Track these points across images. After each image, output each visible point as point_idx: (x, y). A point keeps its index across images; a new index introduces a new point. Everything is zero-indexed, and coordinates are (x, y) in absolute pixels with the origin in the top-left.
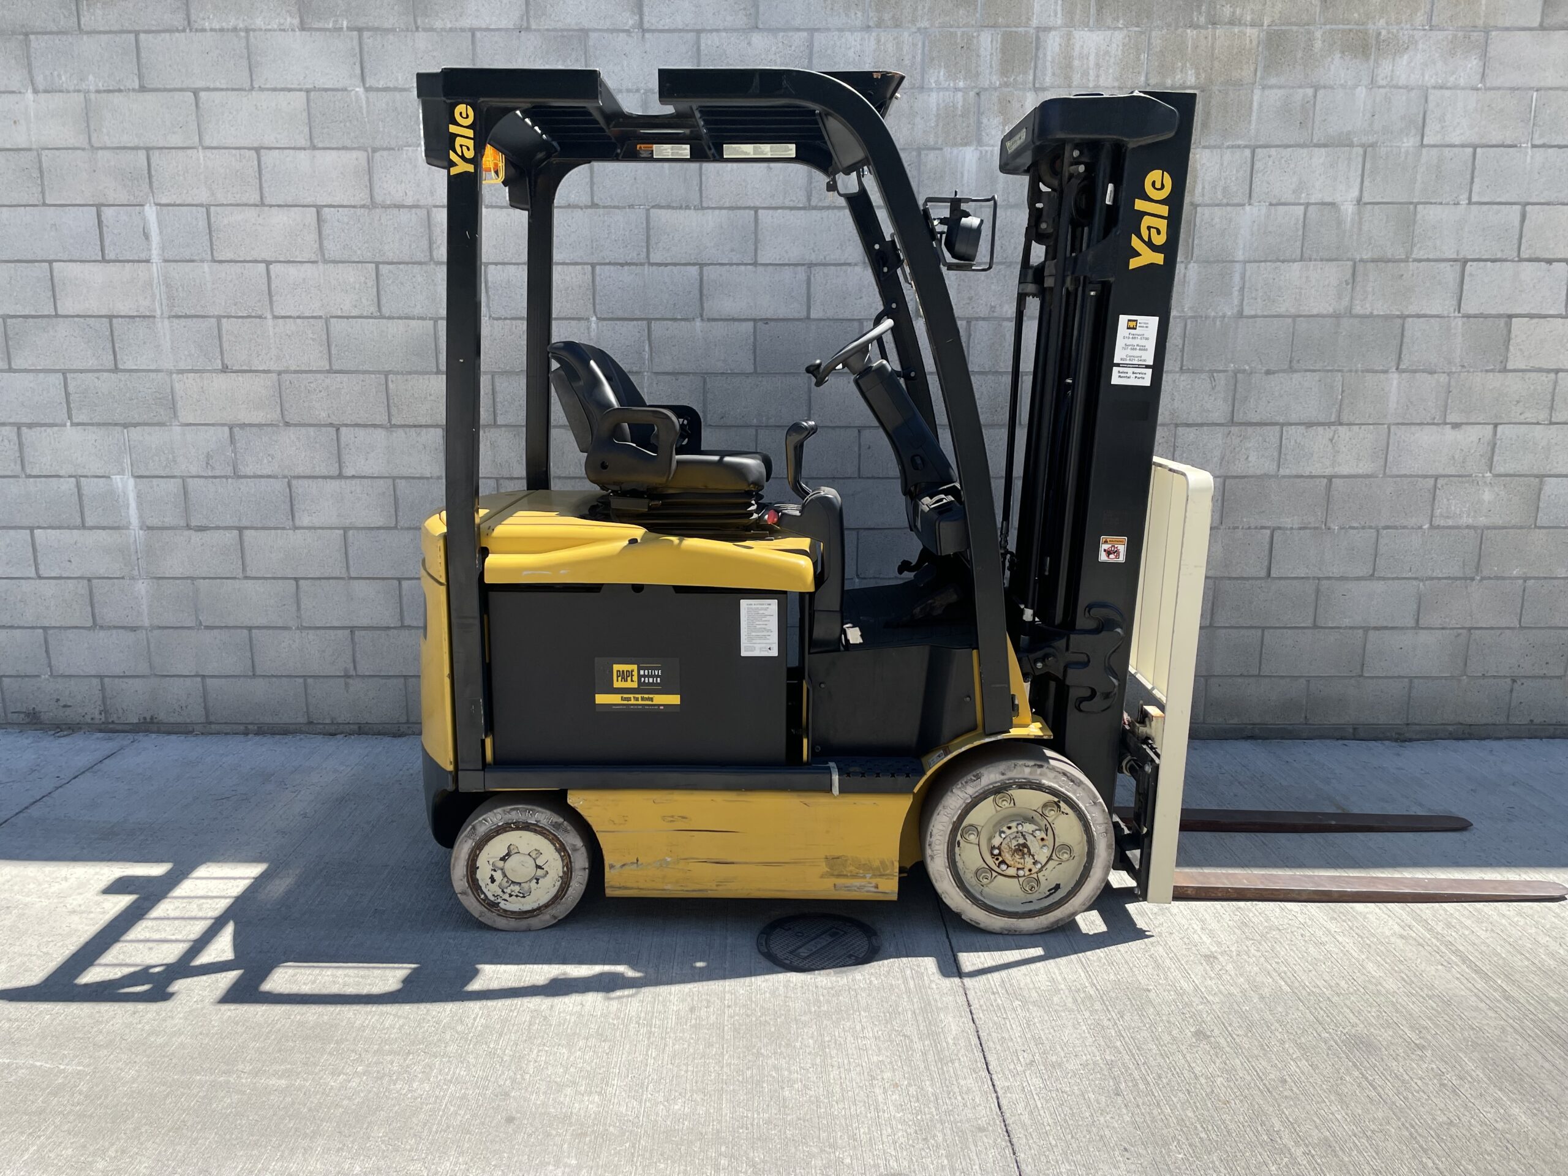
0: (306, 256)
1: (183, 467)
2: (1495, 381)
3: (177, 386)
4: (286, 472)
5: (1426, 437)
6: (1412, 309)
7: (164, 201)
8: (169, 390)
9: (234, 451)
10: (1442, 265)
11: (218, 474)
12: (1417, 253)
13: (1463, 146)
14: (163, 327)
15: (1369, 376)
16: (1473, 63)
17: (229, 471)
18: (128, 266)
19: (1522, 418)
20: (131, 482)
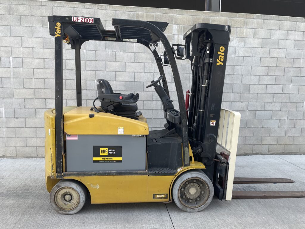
0: (41, 67)
1: (14, 106)
2: (248, 95)
3: (14, 91)
4: (35, 107)
5: (237, 104)
6: (234, 83)
7: (14, 57)
8: (12, 92)
9: (25, 103)
10: (239, 76)
11: (21, 107)
12: (235, 74)
13: (242, 56)
14: (12, 80)
15: (228, 94)
16: (243, 43)
17: (24, 107)
18: (6, 68)
19: (252, 101)
20: (4, 109)
